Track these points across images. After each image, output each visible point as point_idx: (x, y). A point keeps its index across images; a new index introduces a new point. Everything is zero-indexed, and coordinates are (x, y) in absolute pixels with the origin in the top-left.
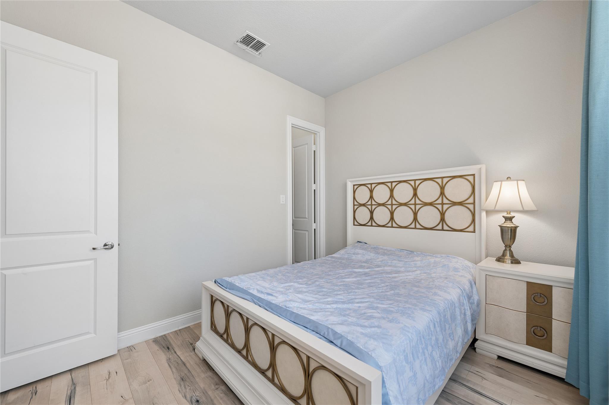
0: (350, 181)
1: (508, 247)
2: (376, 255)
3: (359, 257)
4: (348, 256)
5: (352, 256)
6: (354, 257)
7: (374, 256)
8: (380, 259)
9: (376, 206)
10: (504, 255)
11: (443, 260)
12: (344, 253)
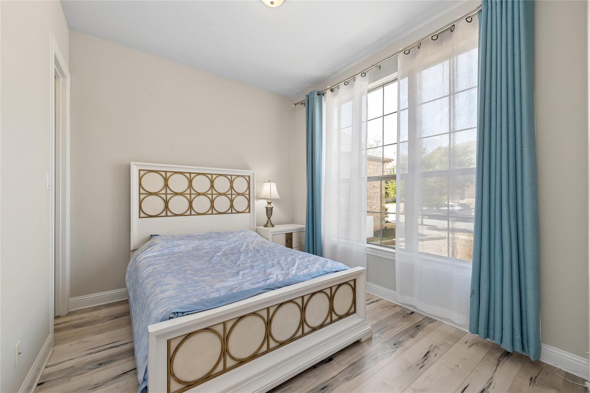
0: (135, 165)
1: (269, 218)
2: (201, 241)
3: (182, 248)
4: (169, 250)
5: (175, 249)
6: (176, 250)
7: (198, 243)
8: (208, 244)
9: (172, 195)
10: (267, 223)
11: (246, 233)
12: (161, 249)
